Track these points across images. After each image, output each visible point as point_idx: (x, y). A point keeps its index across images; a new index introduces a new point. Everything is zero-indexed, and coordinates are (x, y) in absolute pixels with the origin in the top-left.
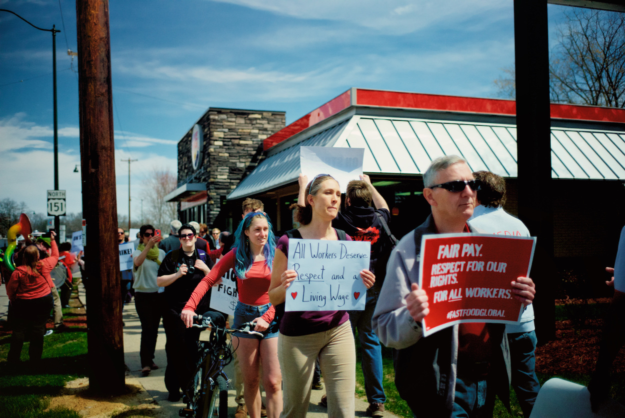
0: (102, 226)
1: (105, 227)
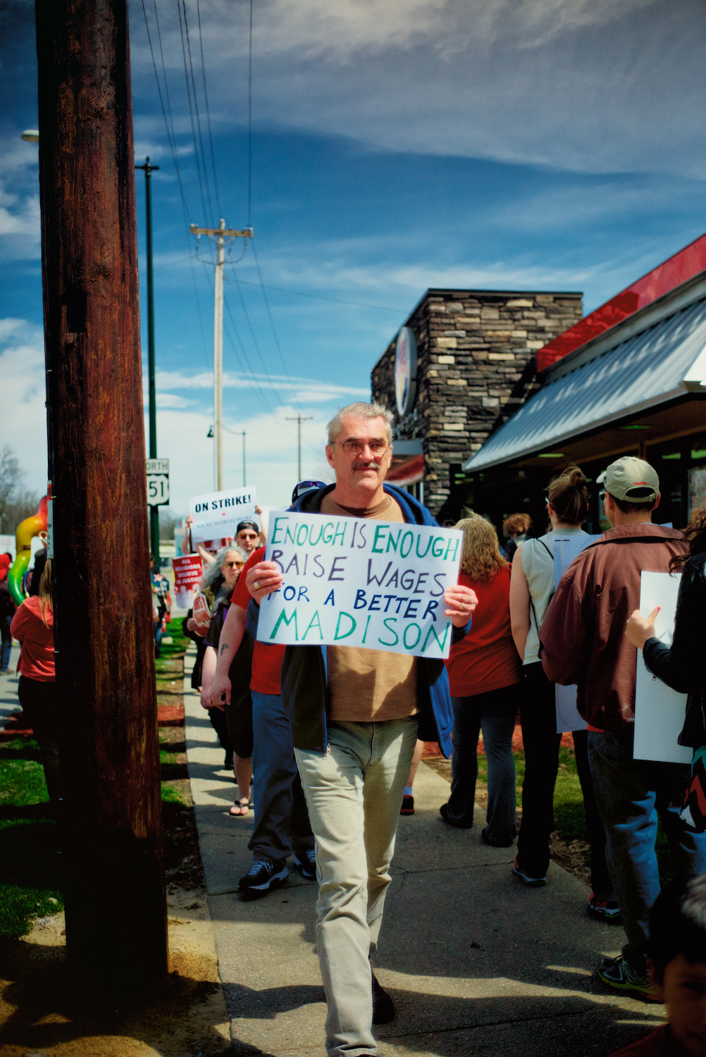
0: (94, 500)
1: (105, 503)
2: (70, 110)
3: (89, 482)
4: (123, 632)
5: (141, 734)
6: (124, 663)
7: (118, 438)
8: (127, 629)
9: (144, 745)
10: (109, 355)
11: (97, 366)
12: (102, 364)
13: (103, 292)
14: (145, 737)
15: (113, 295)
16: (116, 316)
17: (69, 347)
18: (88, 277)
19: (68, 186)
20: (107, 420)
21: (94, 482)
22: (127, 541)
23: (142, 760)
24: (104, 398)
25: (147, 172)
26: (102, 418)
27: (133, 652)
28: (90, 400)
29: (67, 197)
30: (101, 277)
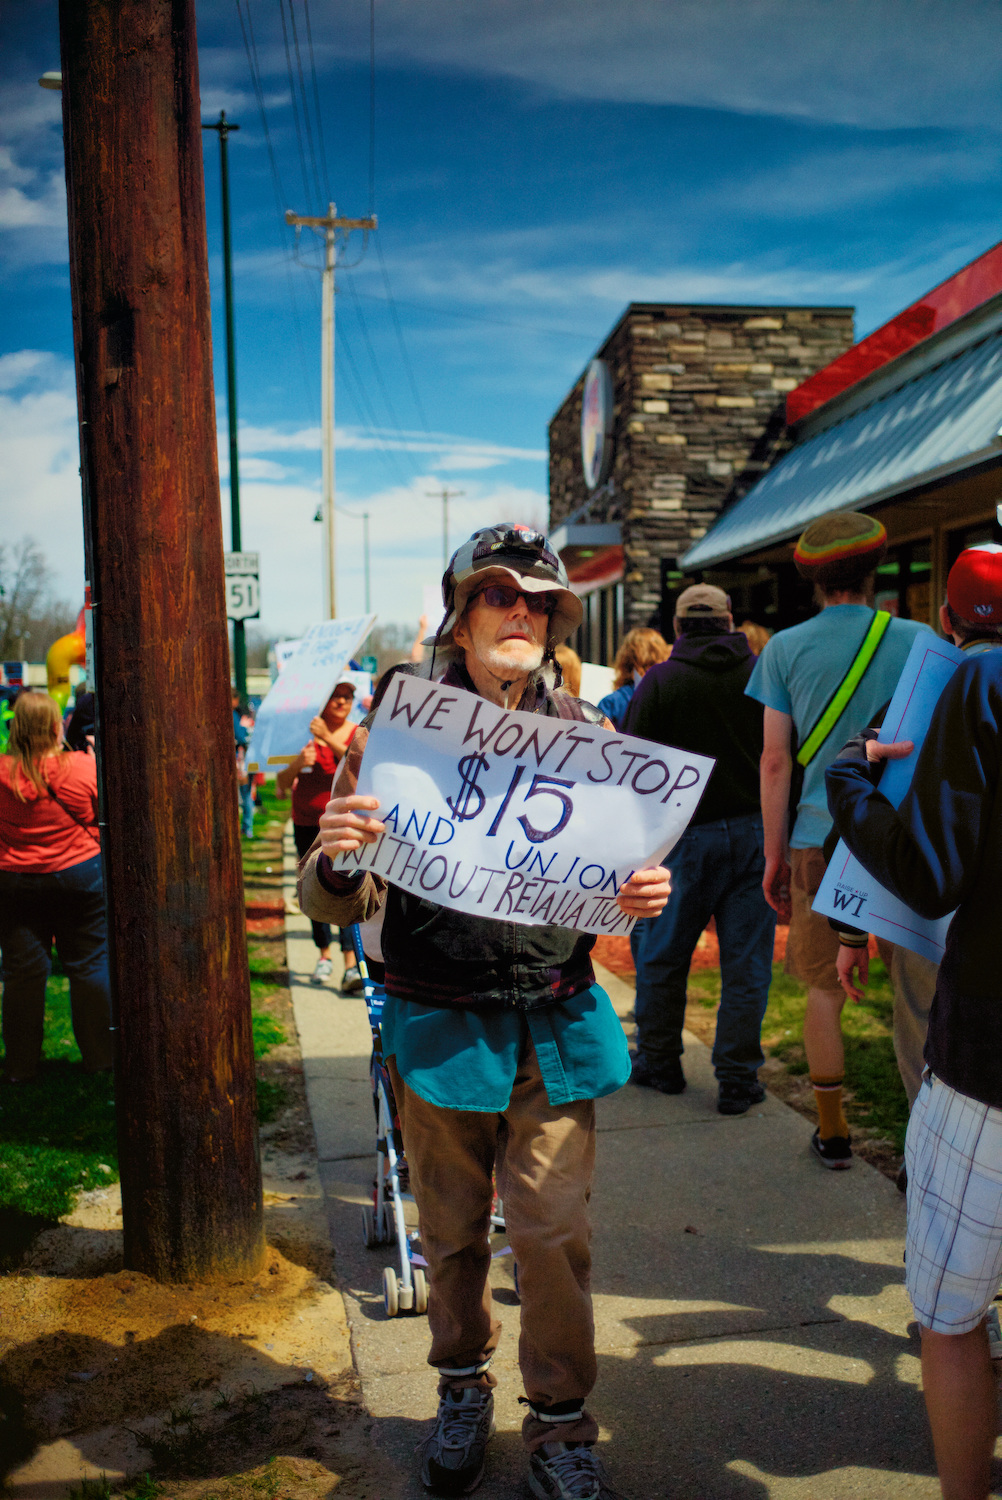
0: (151, 610)
1: (166, 614)
2: (106, 39)
3: (143, 583)
4: (194, 795)
5: (222, 938)
6: (197, 838)
7: (183, 520)
8: (201, 792)
9: (226, 954)
10: (168, 400)
11: (152, 415)
12: (159, 414)
13: (159, 309)
14: (227, 943)
15: (173, 312)
16: (177, 344)
17: (111, 388)
18: (137, 286)
19: (104, 153)
20: (167, 493)
21: (150, 584)
22: (199, 667)
23: (225, 975)
24: (163, 462)
25: (222, 133)
26: (160, 490)
27: (209, 823)
28: (143, 466)
29: (104, 168)
30: (155, 287)
